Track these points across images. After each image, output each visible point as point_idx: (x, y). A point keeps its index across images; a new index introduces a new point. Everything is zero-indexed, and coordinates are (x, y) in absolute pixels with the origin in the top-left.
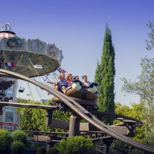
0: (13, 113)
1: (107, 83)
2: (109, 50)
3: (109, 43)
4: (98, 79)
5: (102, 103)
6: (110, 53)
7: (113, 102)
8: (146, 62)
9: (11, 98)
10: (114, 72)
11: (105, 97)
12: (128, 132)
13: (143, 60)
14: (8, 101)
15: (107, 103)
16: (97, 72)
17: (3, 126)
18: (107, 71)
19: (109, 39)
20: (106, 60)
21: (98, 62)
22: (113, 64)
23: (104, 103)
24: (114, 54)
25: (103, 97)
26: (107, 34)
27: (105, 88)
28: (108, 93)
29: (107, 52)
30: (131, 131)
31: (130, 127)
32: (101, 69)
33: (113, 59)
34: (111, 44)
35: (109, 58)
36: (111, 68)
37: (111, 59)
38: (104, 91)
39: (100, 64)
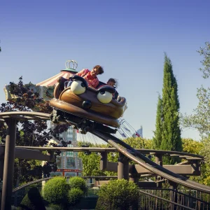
0: (74, 158)
1: (171, 118)
2: (170, 82)
3: (169, 74)
4: (161, 114)
5: (167, 141)
6: (172, 84)
7: (179, 138)
8: (203, 92)
9: (70, 143)
10: (177, 105)
11: (170, 134)
12: (193, 170)
13: (199, 90)
14: (66, 146)
15: (172, 140)
16: (159, 107)
17: (65, 173)
18: (170, 104)
19: (169, 69)
20: (168, 92)
21: (160, 96)
22: (176, 97)
23: (170, 140)
24: (176, 86)
25: (168, 133)
26: (167, 64)
27: (169, 124)
28: (173, 129)
29: (168, 84)
30: (196, 169)
31: (194, 165)
32: (163, 103)
33: (176, 90)
34: (172, 75)
35: (171, 91)
36: (174, 101)
37: (173, 91)
38: (169, 127)
39: (162, 97)
